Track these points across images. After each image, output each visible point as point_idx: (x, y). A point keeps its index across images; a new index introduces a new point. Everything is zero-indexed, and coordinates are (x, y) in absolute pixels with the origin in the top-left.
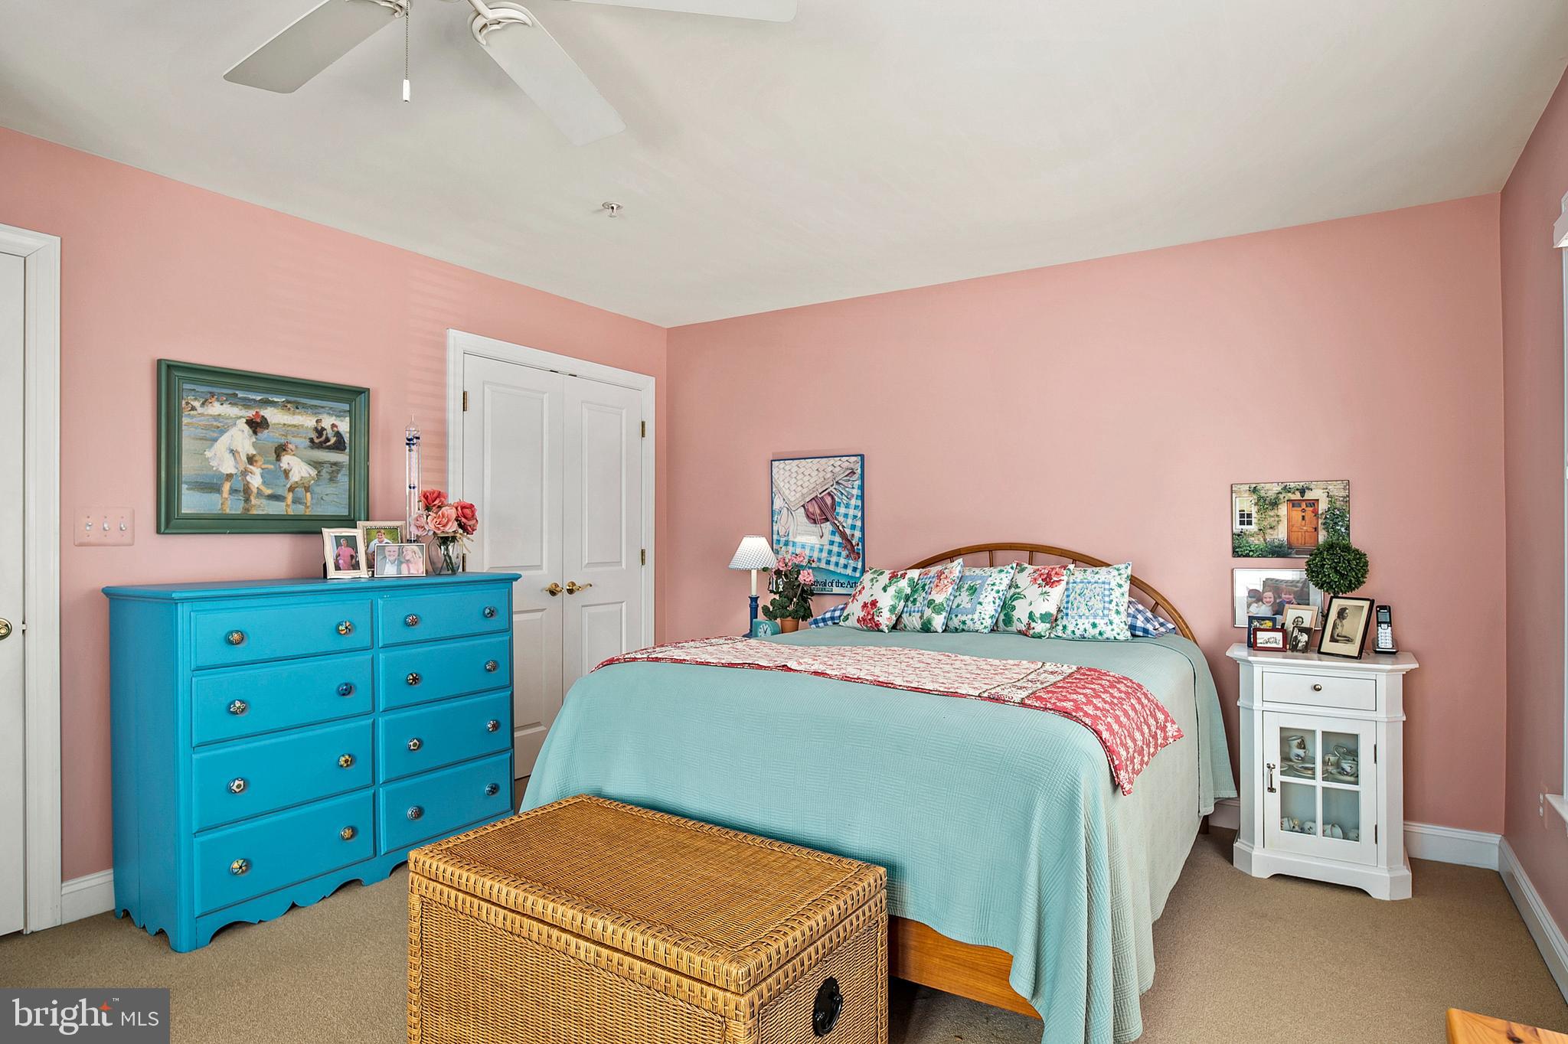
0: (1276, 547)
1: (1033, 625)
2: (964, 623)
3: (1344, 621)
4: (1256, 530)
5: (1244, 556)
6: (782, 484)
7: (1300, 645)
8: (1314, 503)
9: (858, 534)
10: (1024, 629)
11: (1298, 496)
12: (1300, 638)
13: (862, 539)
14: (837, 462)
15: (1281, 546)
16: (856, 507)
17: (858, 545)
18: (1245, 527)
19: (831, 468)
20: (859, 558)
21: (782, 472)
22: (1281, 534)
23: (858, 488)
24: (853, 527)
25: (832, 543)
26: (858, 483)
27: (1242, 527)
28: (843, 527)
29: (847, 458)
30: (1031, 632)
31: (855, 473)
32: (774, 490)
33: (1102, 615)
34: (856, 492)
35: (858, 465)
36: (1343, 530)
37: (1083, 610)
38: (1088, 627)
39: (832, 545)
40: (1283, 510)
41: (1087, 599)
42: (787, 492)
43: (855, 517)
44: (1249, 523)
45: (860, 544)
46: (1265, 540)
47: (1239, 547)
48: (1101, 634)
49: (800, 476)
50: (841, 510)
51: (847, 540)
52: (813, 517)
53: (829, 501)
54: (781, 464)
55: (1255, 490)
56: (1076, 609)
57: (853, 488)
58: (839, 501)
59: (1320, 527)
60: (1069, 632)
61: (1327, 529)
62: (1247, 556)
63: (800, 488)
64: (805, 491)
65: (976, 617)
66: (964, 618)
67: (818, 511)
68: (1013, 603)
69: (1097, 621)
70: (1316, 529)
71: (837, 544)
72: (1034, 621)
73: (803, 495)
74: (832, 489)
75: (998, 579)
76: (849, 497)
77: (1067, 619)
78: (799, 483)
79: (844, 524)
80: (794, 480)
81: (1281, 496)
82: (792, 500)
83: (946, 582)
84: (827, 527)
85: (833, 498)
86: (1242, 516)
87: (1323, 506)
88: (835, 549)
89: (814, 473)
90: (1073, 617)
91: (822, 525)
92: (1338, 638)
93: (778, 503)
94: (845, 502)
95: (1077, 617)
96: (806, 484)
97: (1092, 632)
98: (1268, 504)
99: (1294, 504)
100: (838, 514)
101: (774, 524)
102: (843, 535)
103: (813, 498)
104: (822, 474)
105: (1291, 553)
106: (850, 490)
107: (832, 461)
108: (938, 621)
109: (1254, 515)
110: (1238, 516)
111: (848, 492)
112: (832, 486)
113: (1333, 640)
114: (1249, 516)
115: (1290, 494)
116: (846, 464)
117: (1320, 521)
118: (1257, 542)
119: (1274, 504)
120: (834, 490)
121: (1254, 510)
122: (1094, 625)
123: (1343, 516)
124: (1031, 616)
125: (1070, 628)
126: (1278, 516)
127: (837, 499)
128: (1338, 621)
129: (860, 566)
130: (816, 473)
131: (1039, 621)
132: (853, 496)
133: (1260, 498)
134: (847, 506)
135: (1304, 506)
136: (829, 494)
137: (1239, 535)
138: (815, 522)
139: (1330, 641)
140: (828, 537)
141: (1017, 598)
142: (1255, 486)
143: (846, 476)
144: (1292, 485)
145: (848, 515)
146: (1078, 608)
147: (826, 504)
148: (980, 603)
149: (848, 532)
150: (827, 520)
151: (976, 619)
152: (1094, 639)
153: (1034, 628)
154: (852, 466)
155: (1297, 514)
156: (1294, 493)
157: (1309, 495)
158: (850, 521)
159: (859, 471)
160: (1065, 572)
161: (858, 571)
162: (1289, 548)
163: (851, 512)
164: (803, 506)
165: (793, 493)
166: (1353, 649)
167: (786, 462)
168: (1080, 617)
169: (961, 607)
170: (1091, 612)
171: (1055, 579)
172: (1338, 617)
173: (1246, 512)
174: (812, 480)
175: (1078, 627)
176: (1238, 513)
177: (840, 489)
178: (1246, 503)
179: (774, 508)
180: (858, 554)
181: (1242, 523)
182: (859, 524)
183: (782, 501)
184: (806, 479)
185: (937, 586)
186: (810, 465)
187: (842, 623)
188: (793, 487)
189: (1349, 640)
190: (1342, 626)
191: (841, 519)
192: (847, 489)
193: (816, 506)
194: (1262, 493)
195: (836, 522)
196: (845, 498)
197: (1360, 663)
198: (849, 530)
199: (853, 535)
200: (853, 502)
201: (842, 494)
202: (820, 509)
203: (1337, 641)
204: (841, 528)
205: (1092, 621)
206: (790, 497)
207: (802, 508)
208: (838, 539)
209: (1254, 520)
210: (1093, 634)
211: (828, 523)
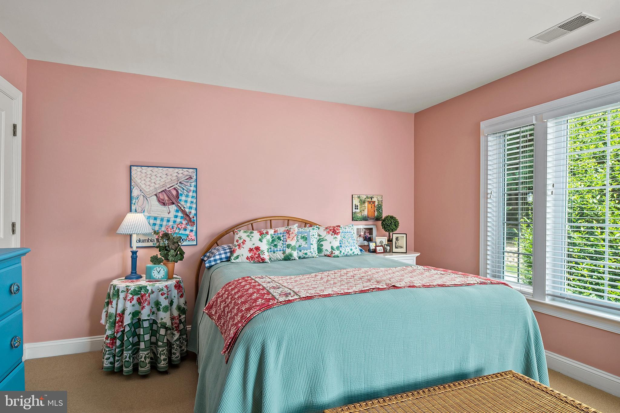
0: (364, 217)
1: (334, 252)
2: (306, 254)
3: (398, 241)
4: (359, 211)
5: (356, 221)
6: (139, 181)
7: (388, 250)
8: (374, 202)
9: (193, 212)
10: (329, 254)
11: (370, 200)
12: (387, 248)
13: (196, 214)
14: (180, 171)
15: (366, 217)
16: (193, 197)
17: (194, 217)
18: (356, 210)
19: (176, 174)
20: (194, 224)
21: (139, 173)
22: (365, 213)
23: (194, 186)
24: (191, 208)
25: (176, 217)
26: (194, 184)
27: (355, 210)
28: (184, 207)
29: (187, 169)
30: (333, 255)
31: (192, 178)
32: (132, 184)
33: (353, 245)
34: (192, 188)
35: (194, 174)
36: (381, 211)
37: (347, 244)
38: (349, 250)
39: (177, 217)
40: (366, 204)
41: (347, 239)
42: (143, 186)
43: (192, 202)
44: (357, 209)
45: (195, 217)
46: (362, 215)
47: (355, 217)
48: (353, 253)
49: (153, 177)
50: (183, 198)
51: (186, 215)
52: (163, 202)
53: (174, 193)
54: (139, 169)
55: (359, 197)
56: (344, 243)
57: (191, 186)
58: (182, 193)
59: (376, 210)
60: (342, 253)
61: (377, 211)
62: (357, 220)
63: (153, 184)
64: (157, 186)
65: (312, 250)
66: (306, 252)
67: (166, 198)
68: (321, 243)
69: (352, 248)
70: (375, 211)
71: (180, 217)
72: (334, 250)
73: (155, 188)
74: (176, 186)
75: (314, 232)
76: (189, 191)
77: (341, 248)
78: (153, 181)
79: (185, 206)
80: (149, 179)
81: (366, 200)
82: (147, 190)
83: (293, 235)
84: (173, 208)
85: (177, 191)
86: (355, 206)
87: (376, 203)
88: (178, 220)
89: (164, 176)
90: (343, 247)
91: (169, 206)
92: (398, 247)
93: (136, 192)
94: (185, 194)
95: (345, 247)
96: (158, 182)
97: (351, 252)
98: (363, 202)
99: (369, 202)
100: (181, 200)
101: (132, 205)
102: (184, 212)
103: (163, 191)
104: (169, 177)
105: (368, 219)
106: (189, 188)
107: (177, 170)
108: (295, 254)
109: (359, 206)
110: (354, 206)
111: (187, 188)
112: (177, 184)
113: (396, 248)
114: (357, 206)
115: (368, 199)
116: (186, 173)
117: (376, 208)
118: (359, 215)
119: (364, 202)
120: (178, 187)
121: (358, 204)
122: (351, 250)
123: (381, 207)
124: (332, 248)
125: (343, 252)
126: (365, 206)
127: (180, 192)
128: (396, 241)
129: (194, 229)
130: (166, 176)
131: (336, 250)
132: (190, 190)
133: (360, 200)
134: (187, 196)
135: (372, 203)
136: (175, 189)
137: (354, 213)
138: (164, 204)
139: (395, 248)
140: (173, 213)
141: (322, 241)
142: (359, 195)
143: (186, 179)
144: (369, 196)
145: (186, 202)
146: (345, 243)
147: (172, 195)
148: (312, 244)
149: (187, 210)
150: (173, 203)
151: (312, 252)
152: (351, 255)
153: (334, 253)
154: (190, 174)
155: (370, 206)
156: (369, 199)
157: (373, 200)
158: (188, 205)
159: (195, 177)
160: (340, 228)
161: (194, 232)
162: (368, 218)
163: (189, 199)
164: (156, 195)
165: (148, 187)
166: (404, 250)
167: (143, 167)
168: (346, 246)
169: (302, 246)
170: (350, 244)
171: (337, 231)
172: (396, 240)
173: (356, 205)
174: (162, 180)
175: (346, 251)
176: (354, 205)
177: (182, 186)
178: (356, 202)
179: (133, 195)
180: (194, 222)
181: (355, 209)
182: (194, 206)
183: (139, 191)
184: (159, 179)
185: (289, 237)
186: (161, 171)
187: (233, 261)
188: (148, 183)
189: (402, 247)
190: (398, 243)
191: (183, 203)
192: (187, 187)
193: (165, 196)
194: (361, 199)
195: (179, 205)
196: (186, 192)
197: (406, 254)
198: (188, 209)
199: (190, 212)
200: (191, 194)
201: (183, 189)
202: (168, 197)
203: (398, 248)
204: (182, 208)
205: (350, 248)
206: (145, 189)
207: (155, 197)
208: (180, 214)
209: (359, 208)
210: (350, 253)
211: (174, 205)
